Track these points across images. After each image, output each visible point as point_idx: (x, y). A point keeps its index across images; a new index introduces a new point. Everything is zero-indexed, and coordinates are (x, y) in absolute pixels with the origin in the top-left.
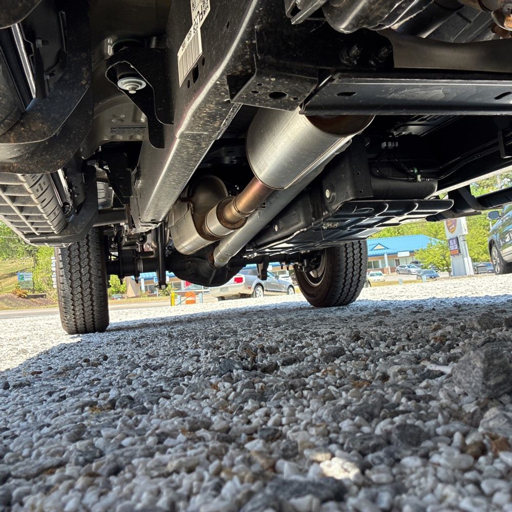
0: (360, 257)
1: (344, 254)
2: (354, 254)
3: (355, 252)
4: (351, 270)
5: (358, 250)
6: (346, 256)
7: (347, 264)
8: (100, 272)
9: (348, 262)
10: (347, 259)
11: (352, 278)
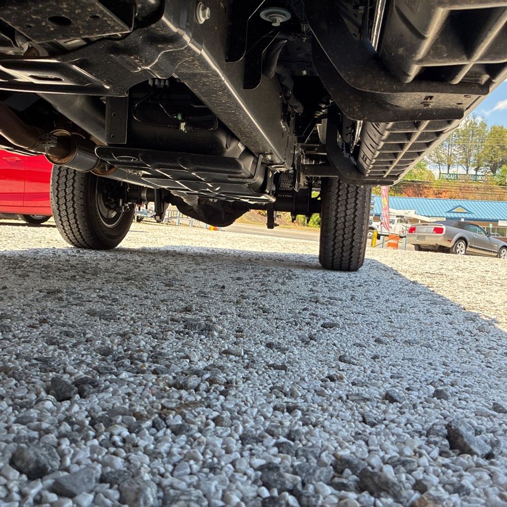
0: (354, 218)
1: (334, 213)
2: (346, 215)
3: (348, 212)
4: (341, 232)
5: (353, 210)
6: (336, 215)
7: (337, 224)
8: (82, 194)
9: (338, 222)
10: (337, 219)
11: (343, 241)
